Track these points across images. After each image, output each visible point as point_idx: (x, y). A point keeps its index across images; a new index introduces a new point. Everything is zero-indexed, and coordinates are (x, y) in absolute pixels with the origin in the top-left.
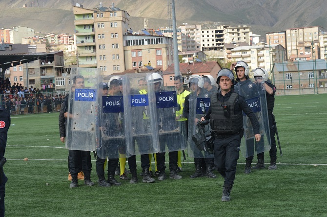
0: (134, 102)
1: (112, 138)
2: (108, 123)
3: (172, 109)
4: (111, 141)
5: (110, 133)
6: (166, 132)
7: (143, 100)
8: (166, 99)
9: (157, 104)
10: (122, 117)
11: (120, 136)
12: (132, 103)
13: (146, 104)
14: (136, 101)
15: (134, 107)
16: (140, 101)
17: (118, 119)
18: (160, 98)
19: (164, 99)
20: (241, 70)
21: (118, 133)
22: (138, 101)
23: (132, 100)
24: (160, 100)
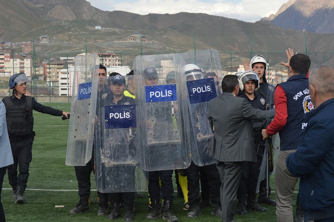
0: (154, 96)
2: (112, 143)
5: (114, 157)
6: (207, 136)
7: (169, 93)
8: (202, 90)
9: (190, 97)
10: (133, 134)
11: (130, 162)
12: (151, 97)
13: (173, 98)
14: (158, 94)
15: (154, 103)
16: (164, 94)
17: (128, 137)
18: (193, 89)
19: (199, 90)
20: (261, 67)
21: (127, 156)
22: (161, 94)
23: (151, 93)
24: (194, 91)
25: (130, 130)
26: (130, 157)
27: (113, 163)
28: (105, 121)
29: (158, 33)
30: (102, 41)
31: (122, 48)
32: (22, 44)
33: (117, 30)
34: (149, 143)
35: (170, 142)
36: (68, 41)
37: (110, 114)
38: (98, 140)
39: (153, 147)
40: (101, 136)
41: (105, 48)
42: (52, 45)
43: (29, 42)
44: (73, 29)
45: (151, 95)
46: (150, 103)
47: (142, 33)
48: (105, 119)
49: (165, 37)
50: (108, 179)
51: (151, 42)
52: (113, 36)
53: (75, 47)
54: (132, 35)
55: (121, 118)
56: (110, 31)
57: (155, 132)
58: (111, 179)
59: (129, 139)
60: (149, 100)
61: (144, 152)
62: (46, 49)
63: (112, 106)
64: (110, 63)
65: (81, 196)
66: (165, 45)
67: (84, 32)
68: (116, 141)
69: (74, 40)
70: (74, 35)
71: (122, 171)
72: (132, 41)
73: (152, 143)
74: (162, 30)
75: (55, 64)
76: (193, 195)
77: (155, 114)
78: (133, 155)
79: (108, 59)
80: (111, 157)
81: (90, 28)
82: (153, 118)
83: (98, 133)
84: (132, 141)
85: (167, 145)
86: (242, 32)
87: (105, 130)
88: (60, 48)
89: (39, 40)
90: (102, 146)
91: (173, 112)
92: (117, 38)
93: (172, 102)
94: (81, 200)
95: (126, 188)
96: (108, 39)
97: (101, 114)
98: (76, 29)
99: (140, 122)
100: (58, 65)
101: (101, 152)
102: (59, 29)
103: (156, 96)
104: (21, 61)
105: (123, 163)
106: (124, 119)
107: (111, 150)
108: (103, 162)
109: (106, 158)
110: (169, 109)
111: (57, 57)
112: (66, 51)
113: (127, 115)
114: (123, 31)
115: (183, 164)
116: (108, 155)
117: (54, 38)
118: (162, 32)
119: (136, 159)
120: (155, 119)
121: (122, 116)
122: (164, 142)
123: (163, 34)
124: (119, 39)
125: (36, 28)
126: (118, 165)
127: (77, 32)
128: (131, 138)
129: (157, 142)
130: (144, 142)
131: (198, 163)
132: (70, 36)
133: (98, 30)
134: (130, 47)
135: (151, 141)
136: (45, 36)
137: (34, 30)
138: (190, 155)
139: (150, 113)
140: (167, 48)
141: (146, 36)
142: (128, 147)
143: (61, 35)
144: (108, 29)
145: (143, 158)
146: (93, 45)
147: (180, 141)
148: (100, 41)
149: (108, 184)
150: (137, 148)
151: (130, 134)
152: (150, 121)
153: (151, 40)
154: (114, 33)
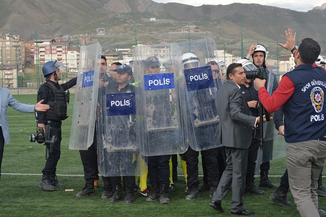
0: (152, 85)
1: (119, 149)
2: (113, 129)
3: (208, 91)
4: (119, 153)
5: (116, 142)
6: (204, 122)
7: (167, 81)
8: (199, 78)
9: (188, 85)
10: (133, 121)
11: (130, 147)
12: (150, 85)
13: (170, 86)
14: (156, 82)
15: (152, 91)
16: (162, 82)
17: (128, 124)
18: (191, 77)
19: (196, 78)
20: (261, 56)
21: (127, 142)
22: (159, 83)
23: (149, 81)
24: (191, 79)
25: (130, 117)
26: (130, 142)
27: (115, 148)
28: (106, 108)
29: (212, 23)
30: (157, 32)
31: (176, 39)
32: (80, 37)
33: (171, 21)
34: (148, 130)
35: (168, 128)
36: (124, 33)
37: (112, 102)
38: (101, 126)
39: (151, 134)
40: (103, 123)
41: (159, 39)
42: (108, 37)
43: (87, 35)
44: (128, 21)
45: (150, 83)
46: (149, 91)
47: (195, 24)
48: (107, 107)
49: (218, 27)
50: (110, 163)
51: (205, 33)
52: (167, 28)
53: (131, 39)
54: (186, 26)
55: (121, 105)
56: (165, 22)
57: (154, 119)
58: (112, 163)
59: (129, 126)
60: (148, 88)
61: (143, 138)
62: (103, 40)
63: (113, 94)
64: (164, 53)
65: (86, 180)
66: (218, 35)
67: (139, 24)
68: (118, 127)
69: (130, 32)
70: (129, 27)
71: (123, 156)
72: (186, 32)
73: (151, 129)
74: (215, 20)
75: (111, 56)
76: (191, 179)
77: (154, 101)
78: (134, 141)
79: (162, 50)
80: (112, 143)
81: (145, 20)
82: (152, 105)
83: (100, 120)
84: (132, 127)
85: (165, 131)
86: (294, 22)
87: (107, 117)
88: (116, 40)
89: (96, 32)
90: (104, 133)
91: (171, 100)
92: (171, 29)
93: (170, 89)
94: (87, 184)
95: (127, 172)
96: (163, 30)
97: (103, 102)
98: (132, 22)
99: (139, 109)
100: (114, 56)
101: (103, 138)
102: (115, 21)
103: (155, 84)
104: (78, 53)
105: (124, 148)
106: (124, 106)
107: (112, 136)
108: (105, 147)
109: (108, 144)
110: (167, 97)
111: (113, 49)
112: (122, 43)
113: (127, 103)
114: (177, 22)
115: (180, 149)
116: (110, 141)
117: (111, 30)
118: (215, 22)
119: (136, 145)
120: (154, 107)
121: (123, 103)
122: (163, 128)
123: (216, 24)
124: (174, 30)
125: (93, 21)
126: (119, 150)
127: (133, 24)
128: (131, 125)
129: (156, 129)
130: (143, 128)
131: (195, 148)
132: (125, 28)
133: (153, 22)
134: (184, 38)
135: (150, 127)
136: (102, 29)
137: (91, 22)
138: (188, 141)
139: (149, 101)
140: (221, 38)
141: (200, 27)
142: (128, 133)
143: (117, 28)
144: (163, 20)
145: (142, 144)
146: (148, 36)
147: (177, 127)
148: (155, 32)
149: (110, 168)
150: (137, 134)
151: (131, 121)
152: (149, 108)
153: (205, 30)
154: (169, 25)
